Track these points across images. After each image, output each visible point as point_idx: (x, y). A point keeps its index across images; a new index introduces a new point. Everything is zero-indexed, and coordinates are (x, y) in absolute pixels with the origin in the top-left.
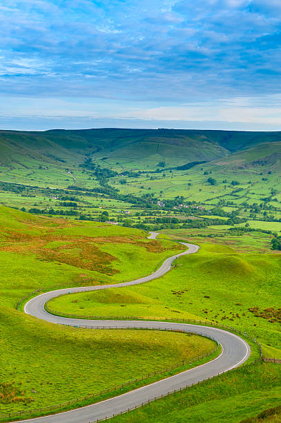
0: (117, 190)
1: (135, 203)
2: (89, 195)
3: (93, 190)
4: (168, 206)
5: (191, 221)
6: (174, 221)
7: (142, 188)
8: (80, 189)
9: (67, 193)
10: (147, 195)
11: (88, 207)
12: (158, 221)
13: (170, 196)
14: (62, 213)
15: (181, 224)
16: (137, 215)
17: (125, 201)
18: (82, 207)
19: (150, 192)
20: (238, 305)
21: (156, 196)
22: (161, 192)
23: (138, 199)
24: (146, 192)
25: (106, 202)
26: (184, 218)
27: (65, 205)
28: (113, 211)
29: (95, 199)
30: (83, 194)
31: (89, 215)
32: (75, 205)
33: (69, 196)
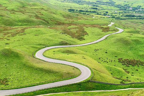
0: (115, 3)
1: (120, 8)
2: (104, 4)
3: (105, 3)
4: (133, 10)
5: (140, 16)
6: (133, 16)
7: (125, 2)
8: (101, 2)
9: (96, 3)
10: (126, 5)
11: (102, 9)
12: (127, 16)
13: (135, 5)
14: (91, 12)
15: (136, 18)
16: (120, 13)
17: (117, 7)
18: (99, 9)
19: (127, 4)
20: (115, 56)
21: (130, 5)
22: (132, 4)
23: (122, 6)
24: (126, 3)
25: (109, 7)
26: (138, 15)
27: (93, 8)
28: (111, 11)
29: (106, 6)
30: (102, 4)
31: (101, 13)
32: (97, 9)
33: (96, 5)
